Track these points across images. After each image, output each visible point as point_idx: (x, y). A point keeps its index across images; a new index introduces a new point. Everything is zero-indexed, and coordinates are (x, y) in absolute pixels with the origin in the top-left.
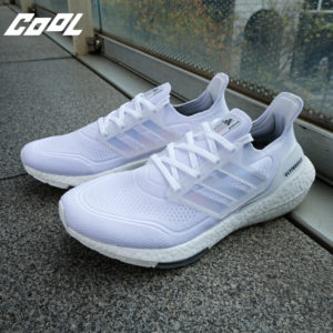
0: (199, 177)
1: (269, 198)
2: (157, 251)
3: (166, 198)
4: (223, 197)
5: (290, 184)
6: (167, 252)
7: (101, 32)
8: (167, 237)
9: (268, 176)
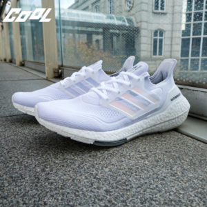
0: (119, 93)
1: (163, 113)
2: (94, 133)
3: (100, 105)
4: (134, 107)
5: (175, 106)
6: (101, 134)
7: (62, 66)
8: (101, 125)
9: (160, 98)
